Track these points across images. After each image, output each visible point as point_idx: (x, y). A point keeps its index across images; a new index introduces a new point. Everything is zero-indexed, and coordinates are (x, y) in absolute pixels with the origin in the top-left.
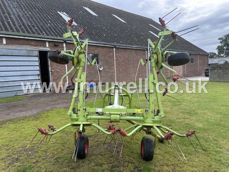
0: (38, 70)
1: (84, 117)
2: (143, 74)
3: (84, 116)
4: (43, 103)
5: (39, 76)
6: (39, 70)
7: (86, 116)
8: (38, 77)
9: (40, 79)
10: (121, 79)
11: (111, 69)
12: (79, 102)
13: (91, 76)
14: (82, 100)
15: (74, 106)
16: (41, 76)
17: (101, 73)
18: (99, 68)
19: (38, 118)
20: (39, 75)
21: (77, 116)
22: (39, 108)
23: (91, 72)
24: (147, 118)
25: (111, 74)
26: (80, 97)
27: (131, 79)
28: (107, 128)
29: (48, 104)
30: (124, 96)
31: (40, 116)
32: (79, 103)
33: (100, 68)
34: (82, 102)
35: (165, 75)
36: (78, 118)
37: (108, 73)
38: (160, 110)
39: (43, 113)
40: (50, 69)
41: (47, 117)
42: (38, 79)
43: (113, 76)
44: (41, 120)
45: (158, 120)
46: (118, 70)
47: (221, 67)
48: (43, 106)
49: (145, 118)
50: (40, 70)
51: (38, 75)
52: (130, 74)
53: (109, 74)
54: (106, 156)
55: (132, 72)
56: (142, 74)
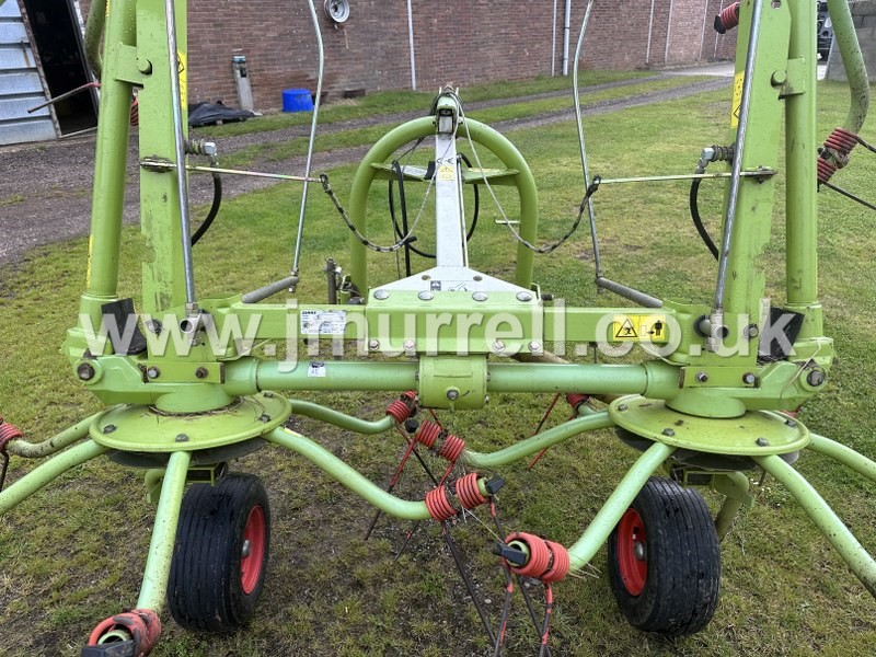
0: (15, 19)
1: (202, 384)
2: (537, 46)
3: (202, 374)
4: (58, 196)
5: (29, 52)
6: (20, 19)
7: (214, 370)
8: (23, 58)
9: (35, 70)
10: (436, 69)
11: (388, 18)
12: (150, 261)
13: (291, 53)
14: (168, 242)
15: (112, 290)
16: (41, 53)
17: (343, 36)
18: (332, 11)
19: (11, 288)
20: (28, 45)
21: (144, 370)
22: (30, 224)
23: (291, 34)
24: (704, 379)
25: (391, 45)
26: (149, 218)
27: (483, 69)
28: (388, 413)
29: (82, 200)
30: (493, 180)
31: (23, 277)
32: (145, 268)
33: (336, 9)
34: (169, 257)
35: (633, 51)
36: (152, 387)
37: (377, 40)
38: (808, 316)
39: (43, 258)
40: (78, 12)
41: (63, 280)
42: (26, 66)
43: (401, 53)
44: (26, 303)
45: (792, 393)
46: (423, 26)
48: (50, 215)
49: (689, 379)
50: (26, 21)
51: (21, 45)
52: (477, 49)
53: (379, 43)
54: (388, 595)
55: (490, 34)
56: (533, 44)
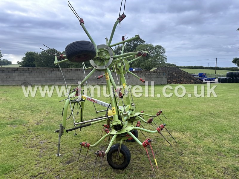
47: (4, 71)
